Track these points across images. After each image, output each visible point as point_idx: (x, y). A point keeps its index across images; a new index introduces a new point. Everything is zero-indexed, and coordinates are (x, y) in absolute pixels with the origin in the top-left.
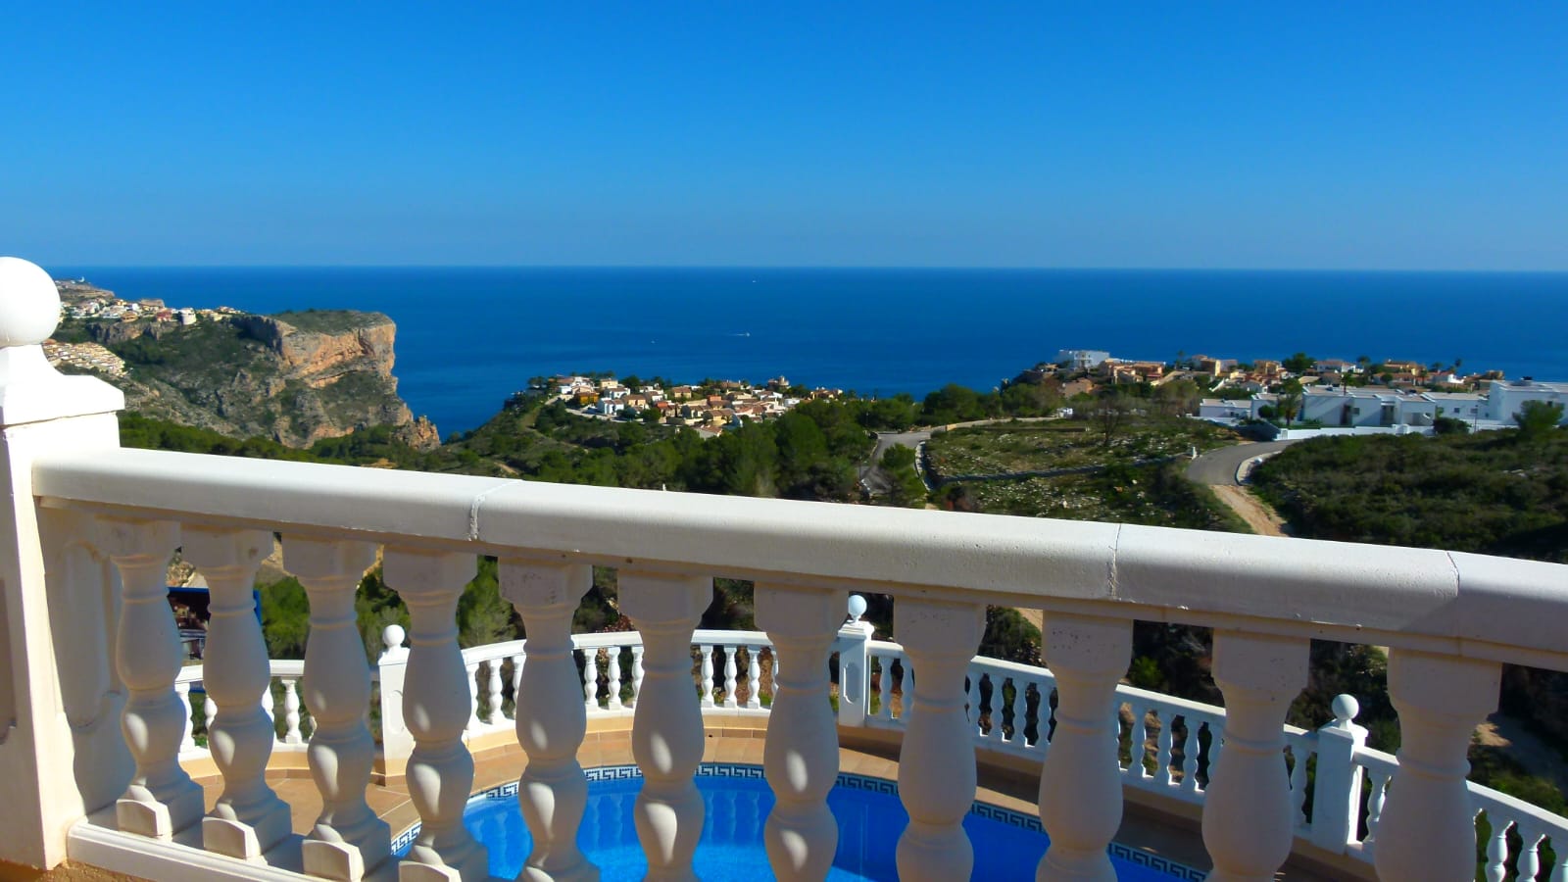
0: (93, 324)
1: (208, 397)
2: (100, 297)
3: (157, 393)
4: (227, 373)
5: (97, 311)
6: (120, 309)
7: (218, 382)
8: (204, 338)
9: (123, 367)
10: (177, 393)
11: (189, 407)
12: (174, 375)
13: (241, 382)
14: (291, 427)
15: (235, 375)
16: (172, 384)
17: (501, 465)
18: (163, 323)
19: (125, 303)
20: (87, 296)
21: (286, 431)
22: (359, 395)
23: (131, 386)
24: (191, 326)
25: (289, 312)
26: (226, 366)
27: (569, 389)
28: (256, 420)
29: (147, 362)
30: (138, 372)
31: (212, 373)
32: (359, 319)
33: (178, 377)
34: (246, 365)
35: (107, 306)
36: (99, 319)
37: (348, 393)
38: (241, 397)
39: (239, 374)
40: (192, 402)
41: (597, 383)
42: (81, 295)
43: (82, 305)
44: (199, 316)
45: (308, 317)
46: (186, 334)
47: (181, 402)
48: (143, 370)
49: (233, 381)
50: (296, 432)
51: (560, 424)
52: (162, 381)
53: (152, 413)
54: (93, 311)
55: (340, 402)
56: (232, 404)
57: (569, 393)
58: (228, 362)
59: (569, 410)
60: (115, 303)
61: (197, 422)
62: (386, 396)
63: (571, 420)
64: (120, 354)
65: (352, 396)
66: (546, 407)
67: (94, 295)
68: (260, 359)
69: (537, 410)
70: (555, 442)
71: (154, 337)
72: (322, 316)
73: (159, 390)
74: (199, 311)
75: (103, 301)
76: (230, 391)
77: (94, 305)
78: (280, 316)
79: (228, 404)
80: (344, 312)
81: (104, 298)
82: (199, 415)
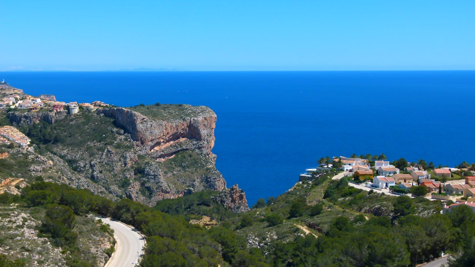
0: (11, 113)
1: (85, 166)
2: (16, 93)
3: (51, 162)
4: (99, 149)
5: (14, 104)
6: (29, 102)
7: (92, 155)
8: (84, 124)
9: (29, 143)
10: (64, 163)
11: (72, 173)
12: (63, 150)
13: (107, 155)
14: (140, 190)
15: (103, 151)
16: (61, 157)
17: (299, 226)
18: (57, 113)
19: (32, 98)
20: (7, 93)
21: (137, 193)
22: (188, 167)
23: (37, 157)
24: (76, 115)
25: (142, 105)
26: (98, 144)
27: (350, 168)
28: (117, 184)
29: (46, 141)
30: (39, 148)
31: (88, 149)
32: (190, 111)
33: (65, 152)
34: (111, 144)
35: (21, 100)
36: (16, 109)
37: (181, 166)
38: (107, 167)
39: (106, 150)
40: (75, 169)
41: (372, 164)
42: (3, 92)
43: (5, 99)
44: (81, 107)
45: (155, 109)
46: (72, 120)
47: (67, 169)
48: (42, 146)
49: (102, 154)
50: (143, 193)
51: (344, 196)
52: (55, 154)
53: (50, 177)
54: (11, 103)
55: (175, 172)
56: (101, 172)
57: (351, 171)
58: (100, 142)
59: (351, 184)
60: (26, 98)
61: (77, 184)
62: (208, 169)
63: (353, 192)
64: (29, 135)
65: (184, 168)
66: (333, 181)
67: (12, 92)
68: (121, 140)
69: (325, 184)
70: (341, 209)
71: (50, 123)
72: (164, 109)
73: (53, 160)
74: (81, 104)
75: (18, 97)
76: (99, 162)
77: (12, 100)
78: (135, 108)
79: (98, 171)
80: (181, 105)
81: (19, 94)
82: (79, 179)
